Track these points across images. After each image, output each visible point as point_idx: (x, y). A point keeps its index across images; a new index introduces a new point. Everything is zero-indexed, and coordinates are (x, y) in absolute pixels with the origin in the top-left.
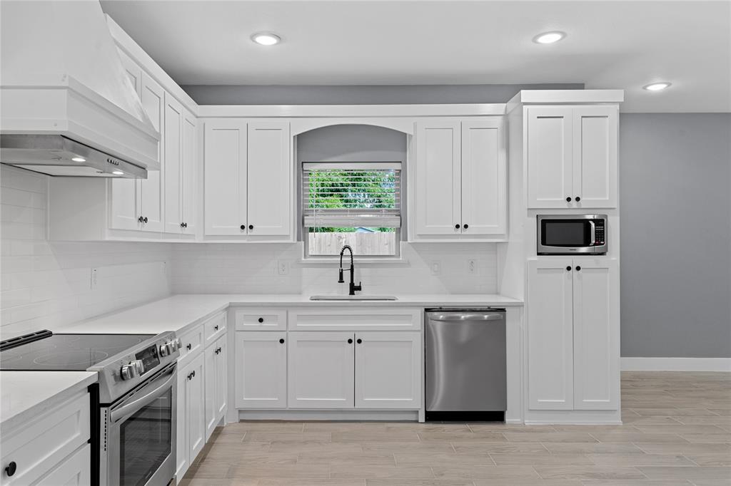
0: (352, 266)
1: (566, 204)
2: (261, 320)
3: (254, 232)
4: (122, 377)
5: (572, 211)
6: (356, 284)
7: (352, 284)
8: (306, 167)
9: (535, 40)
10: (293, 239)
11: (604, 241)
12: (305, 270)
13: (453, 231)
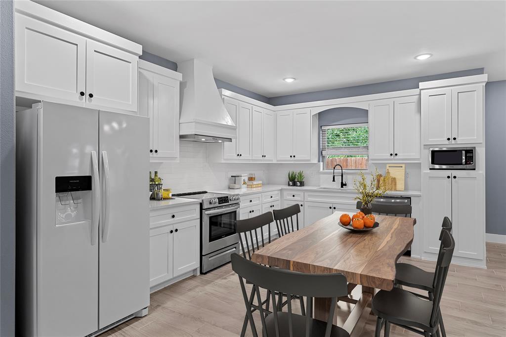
0: (342, 174)
1: (447, 142)
2: (294, 196)
3: (295, 158)
4: (210, 203)
5: (453, 145)
6: (344, 183)
7: (342, 183)
8: (323, 128)
9: (415, 58)
10: (316, 161)
11: (473, 162)
12: (321, 175)
13: (389, 157)
